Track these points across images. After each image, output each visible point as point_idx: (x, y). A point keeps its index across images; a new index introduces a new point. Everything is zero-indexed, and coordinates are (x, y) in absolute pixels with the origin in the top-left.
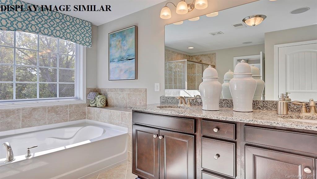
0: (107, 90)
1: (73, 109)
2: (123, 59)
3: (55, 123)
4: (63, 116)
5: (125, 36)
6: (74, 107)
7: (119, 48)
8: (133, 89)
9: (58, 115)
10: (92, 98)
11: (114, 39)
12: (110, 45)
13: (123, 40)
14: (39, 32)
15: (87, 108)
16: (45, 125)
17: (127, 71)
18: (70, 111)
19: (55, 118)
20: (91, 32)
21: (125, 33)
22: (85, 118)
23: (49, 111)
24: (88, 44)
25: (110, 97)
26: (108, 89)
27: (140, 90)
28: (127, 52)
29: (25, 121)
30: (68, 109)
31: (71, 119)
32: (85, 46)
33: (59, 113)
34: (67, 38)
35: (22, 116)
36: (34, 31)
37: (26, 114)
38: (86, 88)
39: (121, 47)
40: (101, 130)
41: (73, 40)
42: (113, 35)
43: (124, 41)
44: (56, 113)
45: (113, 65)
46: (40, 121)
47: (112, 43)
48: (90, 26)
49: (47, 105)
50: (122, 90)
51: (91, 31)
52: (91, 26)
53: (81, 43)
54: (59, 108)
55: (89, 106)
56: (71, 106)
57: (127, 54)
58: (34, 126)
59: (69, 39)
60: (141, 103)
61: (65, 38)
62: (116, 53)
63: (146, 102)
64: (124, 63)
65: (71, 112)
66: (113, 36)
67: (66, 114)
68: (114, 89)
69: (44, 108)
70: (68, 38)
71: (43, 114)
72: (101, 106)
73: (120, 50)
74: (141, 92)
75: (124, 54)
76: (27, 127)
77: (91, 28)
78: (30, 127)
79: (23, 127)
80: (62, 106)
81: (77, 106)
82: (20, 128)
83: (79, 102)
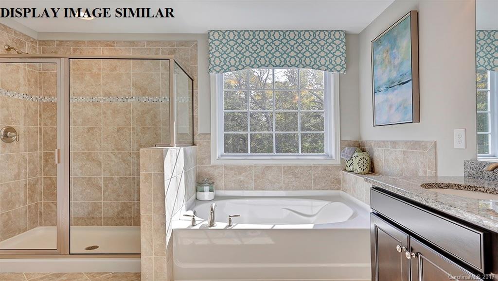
0: (373, 144)
1: (320, 172)
2: (395, 84)
3: (294, 190)
4: (305, 180)
5: (395, 40)
6: (320, 169)
7: (386, 66)
8: (411, 142)
9: (297, 179)
10: (347, 157)
11: (380, 48)
12: (374, 62)
13: (392, 48)
14: (269, 65)
15: (342, 172)
16: (280, 190)
17: (400, 106)
18: (314, 175)
19: (293, 183)
20: (344, 47)
21: (395, 33)
22: (339, 189)
23: (285, 172)
24: (339, 68)
25: (377, 155)
26: (375, 141)
27: (423, 144)
28: (399, 70)
29: (258, 182)
30: (311, 172)
31: (316, 187)
32: (336, 72)
33: (299, 176)
34: (305, 65)
35: (255, 176)
36: (264, 65)
37: (258, 173)
38: (341, 140)
39: (390, 62)
40: (350, 212)
41: (315, 66)
42: (377, 42)
43: (394, 48)
44: (295, 175)
45: (380, 97)
46: (275, 184)
47: (378, 57)
48: (342, 37)
49: (283, 163)
50: (394, 144)
51: (343, 45)
52: (345, 37)
53: (328, 68)
54: (298, 169)
55: (345, 170)
56: (316, 167)
57: (400, 73)
58: (267, 190)
59: (309, 65)
60: (425, 172)
61: (303, 66)
62: (382, 74)
63: (436, 170)
64: (396, 92)
65: (316, 177)
66: (378, 45)
67: (309, 179)
68: (382, 141)
69: (279, 167)
70: (307, 65)
71: (278, 176)
72: (360, 171)
73: (388, 68)
74: (426, 148)
75: (394, 75)
76: (260, 189)
77: (344, 40)
78: (264, 190)
79: (255, 189)
80: (302, 167)
81: (326, 168)
82: (252, 190)
83: (329, 162)
